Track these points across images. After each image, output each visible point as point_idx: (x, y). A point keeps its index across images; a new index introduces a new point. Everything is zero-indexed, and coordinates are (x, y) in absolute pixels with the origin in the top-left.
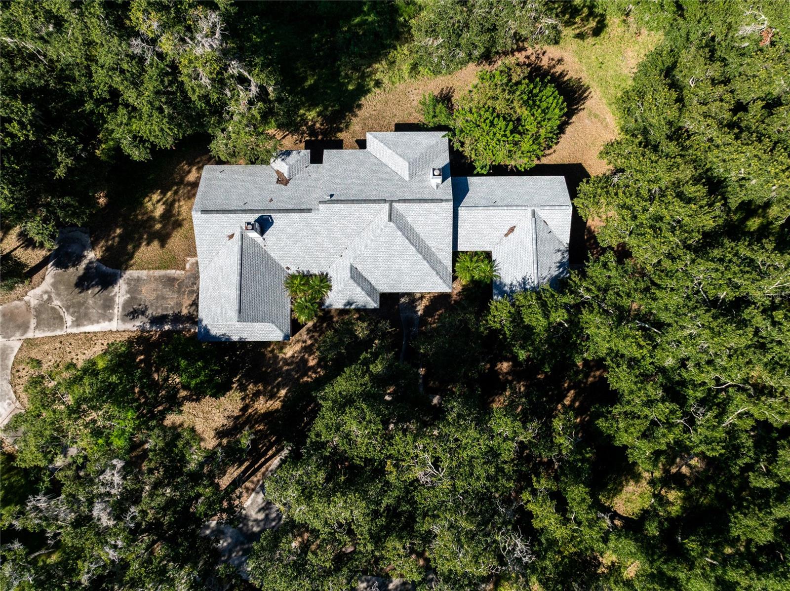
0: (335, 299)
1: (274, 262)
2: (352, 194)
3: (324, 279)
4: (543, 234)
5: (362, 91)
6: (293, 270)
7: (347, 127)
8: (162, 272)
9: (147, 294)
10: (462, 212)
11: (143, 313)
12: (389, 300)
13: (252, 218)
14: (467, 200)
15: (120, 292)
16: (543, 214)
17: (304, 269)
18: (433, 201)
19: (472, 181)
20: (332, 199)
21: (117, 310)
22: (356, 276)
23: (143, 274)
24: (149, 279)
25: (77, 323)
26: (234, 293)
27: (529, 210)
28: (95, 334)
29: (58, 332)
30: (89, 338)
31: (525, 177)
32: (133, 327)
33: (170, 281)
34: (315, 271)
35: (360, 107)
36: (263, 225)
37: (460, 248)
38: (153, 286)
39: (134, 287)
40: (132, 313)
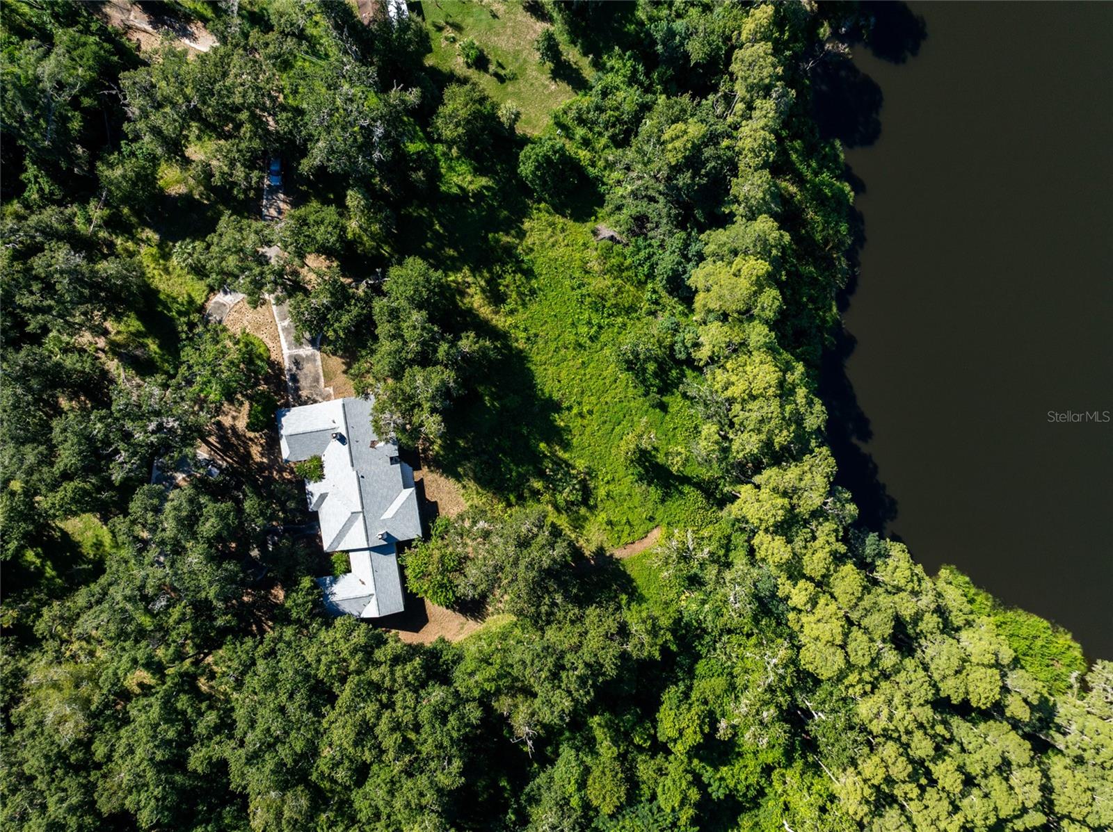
0: (311, 487)
1: (325, 448)
2: (366, 489)
3: (321, 477)
4: (362, 602)
5: (458, 478)
6: (323, 459)
7: (432, 471)
8: (321, 374)
9: (308, 367)
10: (367, 552)
11: (298, 368)
12: (315, 517)
13: (344, 433)
14: (375, 555)
15: (307, 351)
16: (373, 600)
17: (325, 465)
18: (367, 536)
19: (393, 557)
20: (360, 478)
21: (295, 352)
22: (323, 497)
23: (319, 363)
24: (315, 367)
25: (284, 329)
26: (301, 430)
27: (374, 592)
28: (279, 341)
29: (277, 319)
30: (276, 338)
31: (399, 587)
32: (287, 364)
33: (317, 380)
34: (325, 471)
35: (447, 477)
36: (342, 439)
37: (351, 554)
38: (313, 370)
39: (311, 359)
40: (297, 362)
